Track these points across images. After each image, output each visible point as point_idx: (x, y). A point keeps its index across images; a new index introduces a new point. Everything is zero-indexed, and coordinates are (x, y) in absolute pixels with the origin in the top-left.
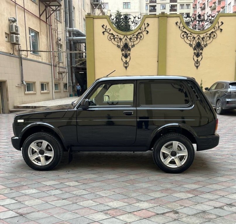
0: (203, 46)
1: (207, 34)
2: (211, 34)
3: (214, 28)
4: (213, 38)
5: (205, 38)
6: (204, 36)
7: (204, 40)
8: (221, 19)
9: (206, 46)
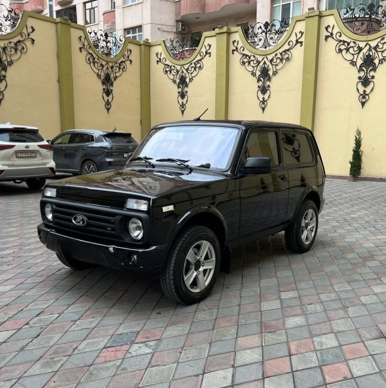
0: (6, 63)
1: (10, 43)
2: (18, 44)
3: (21, 35)
4: (21, 52)
5: (9, 50)
6: (6, 45)
7: (6, 51)
8: (31, 22)
9: (10, 64)
